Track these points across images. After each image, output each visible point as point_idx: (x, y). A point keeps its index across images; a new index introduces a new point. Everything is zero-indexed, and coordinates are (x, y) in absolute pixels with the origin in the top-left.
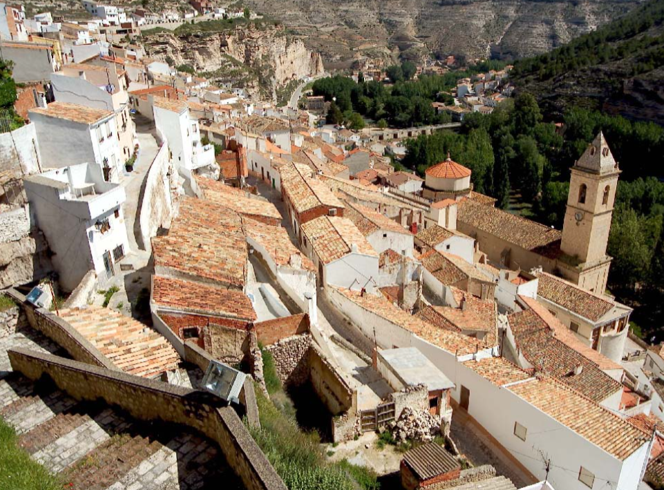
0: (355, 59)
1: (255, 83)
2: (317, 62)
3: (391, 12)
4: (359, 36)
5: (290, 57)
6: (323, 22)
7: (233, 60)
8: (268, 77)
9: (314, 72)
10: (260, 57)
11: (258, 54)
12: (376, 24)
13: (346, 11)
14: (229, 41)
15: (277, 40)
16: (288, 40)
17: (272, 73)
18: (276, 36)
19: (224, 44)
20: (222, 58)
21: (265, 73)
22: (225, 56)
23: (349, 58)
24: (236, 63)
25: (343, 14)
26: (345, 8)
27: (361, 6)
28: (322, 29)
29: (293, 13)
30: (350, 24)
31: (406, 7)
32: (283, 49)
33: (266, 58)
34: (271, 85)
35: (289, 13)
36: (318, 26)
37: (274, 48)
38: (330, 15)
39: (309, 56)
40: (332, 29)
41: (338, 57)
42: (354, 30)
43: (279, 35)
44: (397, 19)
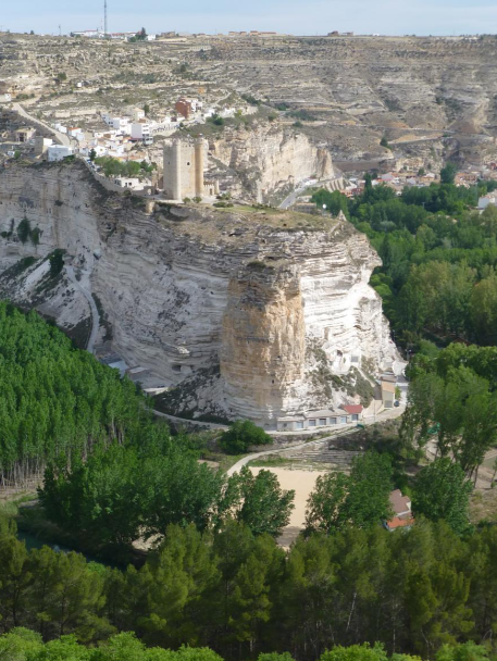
0: (383, 158)
1: (238, 186)
2: (324, 162)
3: (458, 87)
4: (401, 123)
5: (285, 156)
6: (352, 101)
7: (218, 162)
8: (254, 180)
9: (319, 175)
10: (247, 159)
11: (245, 156)
12: (431, 104)
13: (391, 85)
14: (217, 144)
15: (270, 138)
16: (285, 136)
17: (259, 175)
18: (269, 133)
19: (212, 148)
20: (209, 162)
21: (250, 176)
22: (212, 159)
23: (375, 156)
24: (221, 166)
25: (385, 88)
26: (389, 80)
27: (413, 77)
28: (348, 111)
29: (310, 85)
30: (393, 105)
31: (483, 80)
32: (277, 147)
33: (253, 159)
34: (256, 188)
35: (303, 85)
36: (343, 106)
37: (265, 147)
38: (366, 90)
39: (315, 155)
40: (364, 111)
41: (360, 154)
42: (395, 114)
43: (273, 132)
44: (466, 98)
